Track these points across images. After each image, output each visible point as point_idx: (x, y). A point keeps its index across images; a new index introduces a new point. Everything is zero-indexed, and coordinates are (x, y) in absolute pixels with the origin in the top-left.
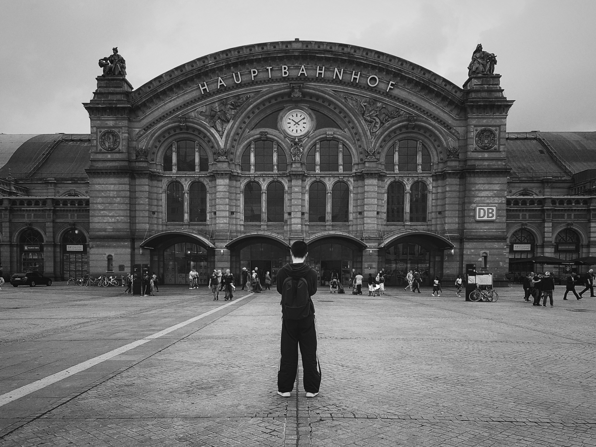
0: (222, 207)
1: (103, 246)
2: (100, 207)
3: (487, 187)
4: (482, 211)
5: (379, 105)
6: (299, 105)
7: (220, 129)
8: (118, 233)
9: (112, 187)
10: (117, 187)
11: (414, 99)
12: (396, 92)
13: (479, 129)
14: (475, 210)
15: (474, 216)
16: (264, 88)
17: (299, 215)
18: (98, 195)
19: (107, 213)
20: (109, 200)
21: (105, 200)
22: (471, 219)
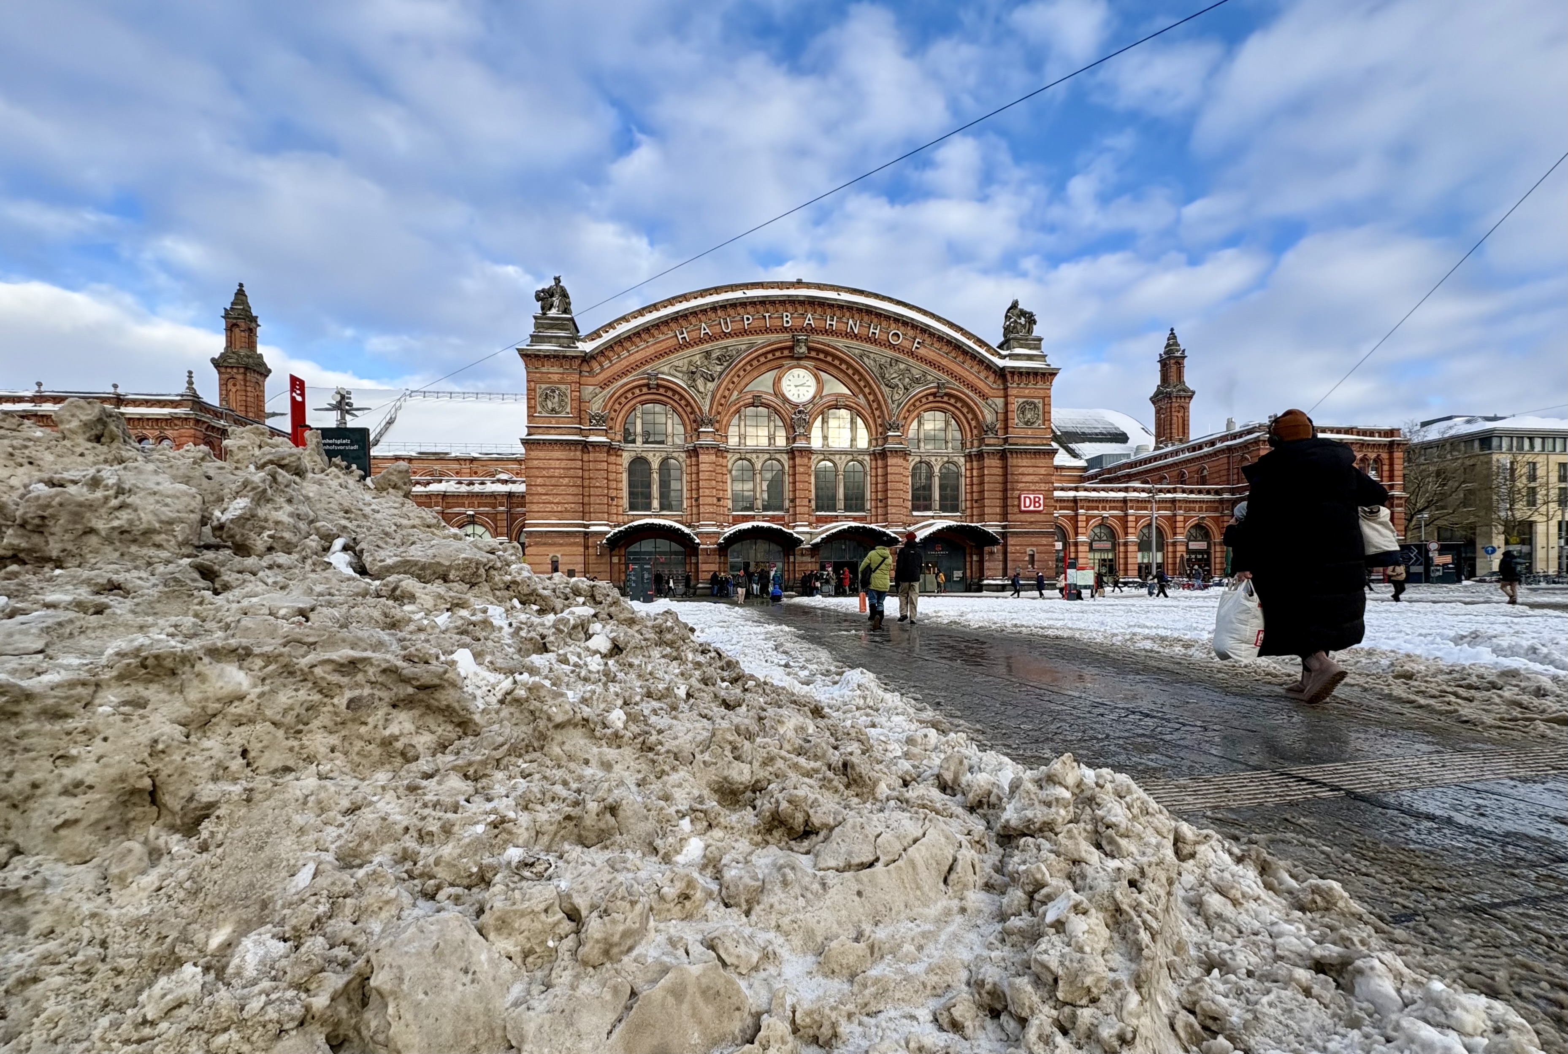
0: (707, 492)
1: (545, 544)
2: (540, 490)
3: (1031, 470)
4: (1028, 500)
5: (902, 366)
6: (802, 362)
7: (702, 389)
9: (557, 464)
10: (563, 464)
11: (944, 362)
12: (922, 351)
13: (1021, 400)
14: (1019, 498)
15: (1019, 506)
16: (760, 339)
17: (806, 502)
18: (537, 473)
19: (551, 498)
20: (553, 481)
21: (548, 481)
22: (1016, 510)
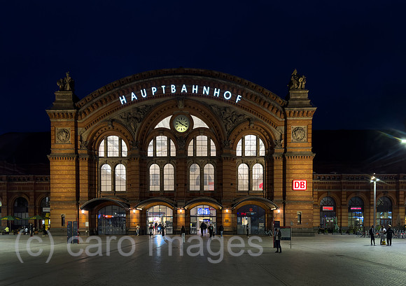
0: (135, 181)
1: (59, 209)
2: (57, 181)
3: (299, 167)
4: (297, 184)
7: (133, 128)
8: (68, 199)
9: (64, 168)
10: (67, 168)
11: (253, 108)
12: (242, 102)
13: (294, 127)
14: (293, 182)
15: (293, 187)
16: (161, 100)
17: (183, 186)
18: (56, 173)
19: (61, 185)
20: (63, 177)
21: (60, 177)
22: (291, 189)
